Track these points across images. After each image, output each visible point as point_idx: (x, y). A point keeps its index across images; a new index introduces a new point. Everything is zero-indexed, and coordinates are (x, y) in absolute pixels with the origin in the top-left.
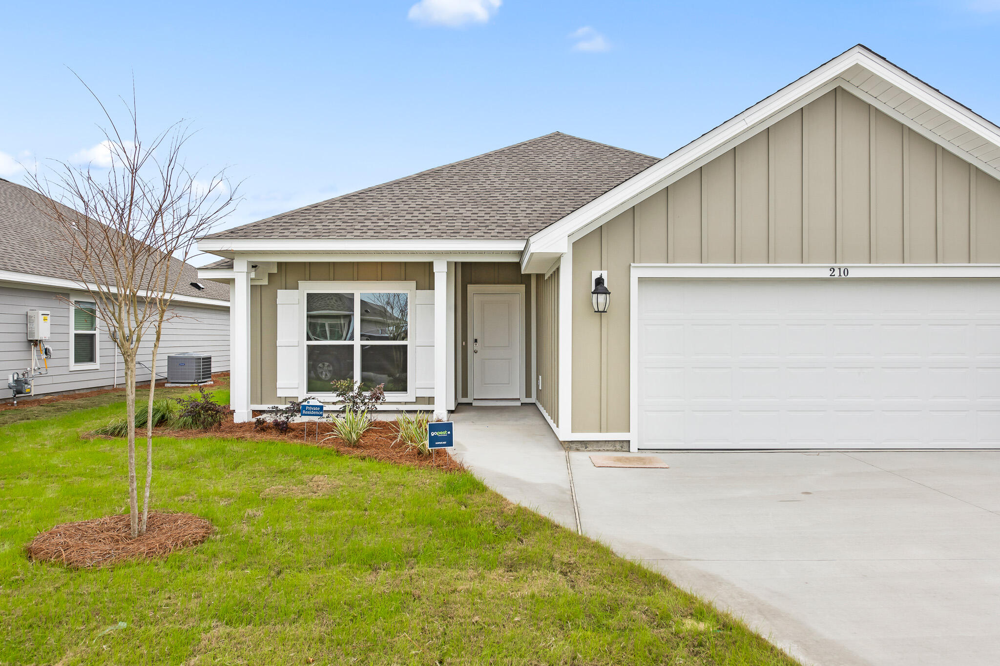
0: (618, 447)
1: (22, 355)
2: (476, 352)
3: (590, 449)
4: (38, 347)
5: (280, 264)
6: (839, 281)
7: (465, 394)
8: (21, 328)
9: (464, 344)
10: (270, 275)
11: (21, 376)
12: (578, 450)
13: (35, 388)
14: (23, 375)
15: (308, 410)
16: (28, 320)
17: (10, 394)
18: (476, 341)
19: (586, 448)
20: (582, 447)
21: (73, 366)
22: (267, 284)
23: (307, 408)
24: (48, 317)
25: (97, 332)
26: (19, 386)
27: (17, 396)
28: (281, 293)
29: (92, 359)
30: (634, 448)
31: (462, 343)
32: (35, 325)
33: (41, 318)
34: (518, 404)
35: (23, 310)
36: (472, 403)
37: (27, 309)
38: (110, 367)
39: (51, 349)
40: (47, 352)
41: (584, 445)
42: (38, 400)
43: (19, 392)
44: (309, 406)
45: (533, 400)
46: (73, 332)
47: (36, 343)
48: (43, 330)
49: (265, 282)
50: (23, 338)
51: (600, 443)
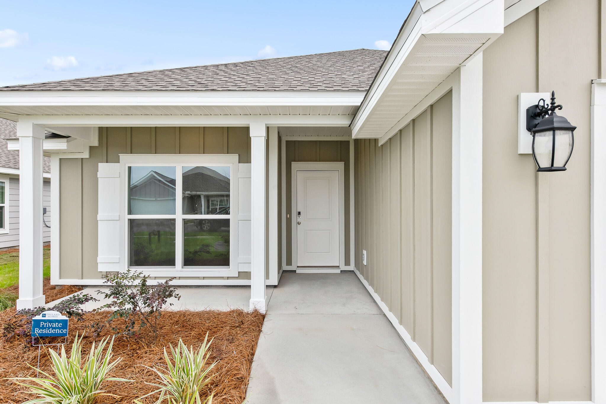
2: (299, 223)
7: (289, 263)
9: (288, 217)
10: (91, 148)
15: (43, 328)
18: (299, 213)
22: (88, 157)
25: (6, 205)
28: (102, 166)
29: (2, 226)
31: (287, 216)
34: (338, 271)
36: (296, 271)
44: (45, 321)
45: (352, 267)
49: (86, 155)
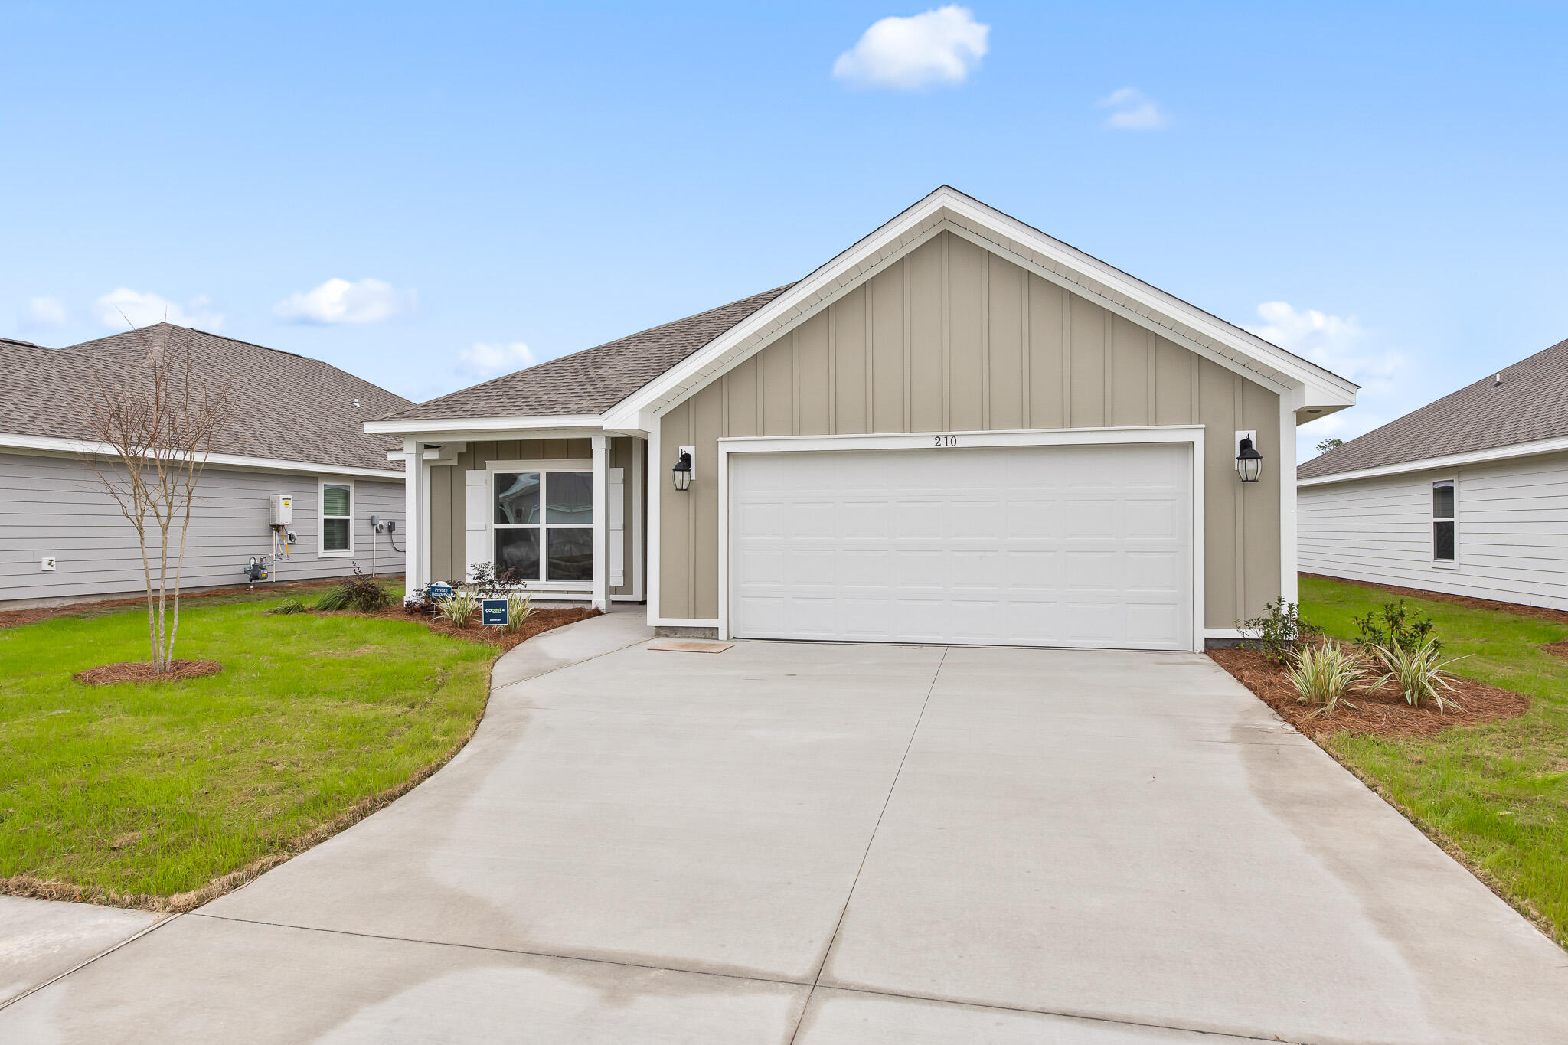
0: (708, 634)
1: (265, 540)
3: (679, 635)
4: (281, 532)
5: (468, 444)
6: (947, 451)
8: (264, 513)
10: (460, 455)
11: (258, 561)
12: (667, 636)
13: (275, 574)
14: (261, 560)
15: (437, 592)
16: (270, 504)
17: (246, 579)
19: (675, 634)
20: (671, 633)
21: (322, 553)
22: (456, 464)
23: (436, 589)
24: (290, 502)
25: (351, 517)
26: (255, 572)
27: (253, 581)
28: (470, 474)
29: (345, 545)
30: (722, 635)
32: (276, 509)
33: (282, 503)
35: (265, 495)
37: (270, 494)
38: (368, 555)
39: (296, 535)
40: (291, 537)
41: (674, 631)
42: (282, 588)
43: (256, 577)
44: (438, 588)
46: (322, 517)
47: (278, 528)
48: (285, 514)
49: (454, 462)
50: (264, 523)
51: (690, 629)
